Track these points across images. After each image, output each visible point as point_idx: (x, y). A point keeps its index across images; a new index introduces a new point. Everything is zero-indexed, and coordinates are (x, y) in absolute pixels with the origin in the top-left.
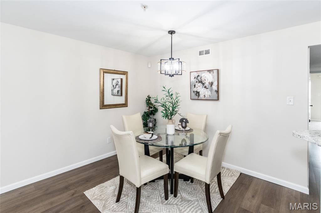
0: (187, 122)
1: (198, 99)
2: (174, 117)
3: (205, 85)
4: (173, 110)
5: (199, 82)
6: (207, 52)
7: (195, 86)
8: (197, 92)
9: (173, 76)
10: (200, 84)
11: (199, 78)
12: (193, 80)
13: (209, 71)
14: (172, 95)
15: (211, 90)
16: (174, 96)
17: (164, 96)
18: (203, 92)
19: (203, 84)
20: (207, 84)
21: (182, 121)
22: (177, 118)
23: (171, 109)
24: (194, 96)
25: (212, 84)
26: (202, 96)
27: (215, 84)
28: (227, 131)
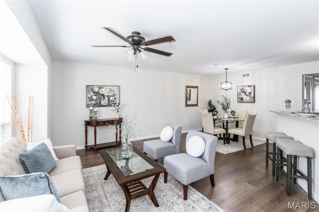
0: (235, 112)
1: (242, 102)
2: (228, 110)
3: (247, 94)
4: (227, 107)
5: (243, 92)
6: (248, 75)
7: (240, 94)
8: (241, 98)
9: (227, 90)
10: (243, 93)
11: (243, 90)
12: (239, 91)
13: (249, 86)
14: (227, 99)
15: (250, 97)
16: (228, 100)
17: (223, 100)
18: (245, 98)
19: (245, 93)
20: (247, 93)
21: (232, 112)
22: (229, 110)
23: (226, 106)
24: (239, 100)
25: (250, 93)
26: (244, 100)
27: (253, 93)
28: (253, 114)
